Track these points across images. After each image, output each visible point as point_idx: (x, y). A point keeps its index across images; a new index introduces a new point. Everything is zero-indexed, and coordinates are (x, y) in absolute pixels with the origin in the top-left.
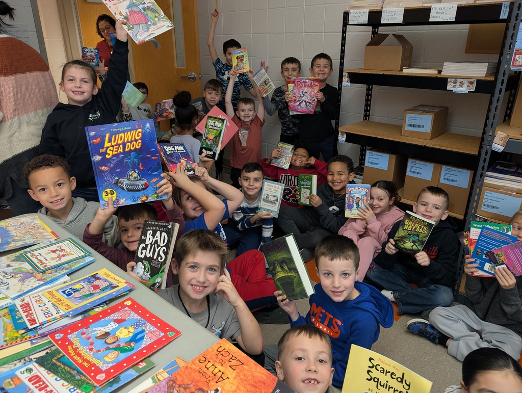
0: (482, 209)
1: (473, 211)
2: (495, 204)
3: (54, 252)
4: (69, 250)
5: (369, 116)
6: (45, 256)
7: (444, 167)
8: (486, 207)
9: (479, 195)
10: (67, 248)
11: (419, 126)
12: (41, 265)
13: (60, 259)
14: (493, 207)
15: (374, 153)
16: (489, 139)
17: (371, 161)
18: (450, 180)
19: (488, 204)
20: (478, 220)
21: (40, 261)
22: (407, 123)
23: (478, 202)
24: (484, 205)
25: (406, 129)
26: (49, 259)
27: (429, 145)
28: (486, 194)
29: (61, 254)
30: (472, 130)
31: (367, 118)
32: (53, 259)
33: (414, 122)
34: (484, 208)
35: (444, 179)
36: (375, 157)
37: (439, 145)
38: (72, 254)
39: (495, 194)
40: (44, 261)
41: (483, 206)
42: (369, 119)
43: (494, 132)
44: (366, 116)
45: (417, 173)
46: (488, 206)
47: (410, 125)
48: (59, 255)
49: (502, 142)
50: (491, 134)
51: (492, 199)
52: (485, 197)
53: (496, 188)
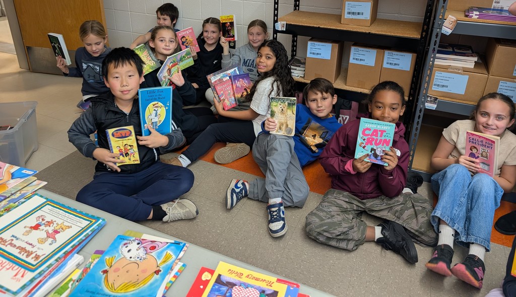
0: (433, 89)
1: (424, 92)
2: (444, 83)
3: (36, 227)
4: (60, 221)
5: (298, 6)
6: (26, 238)
7: (387, 52)
8: (436, 87)
9: (430, 76)
10: (54, 219)
11: (359, 14)
12: (27, 256)
13: (55, 239)
14: (443, 86)
15: (316, 43)
16: (440, 23)
17: (313, 52)
18: (392, 64)
19: (438, 83)
20: (429, 99)
21: (22, 249)
22: (346, 11)
23: (428, 83)
24: (435, 85)
25: (346, 17)
26: (35, 243)
27: (373, 32)
28: (436, 74)
29: (50, 229)
30: (396, 15)
31: (297, 8)
32: (42, 241)
33: (353, 10)
34: (434, 88)
35: (387, 63)
36: (317, 47)
37: (382, 31)
38: (69, 227)
39: (444, 74)
40: (29, 248)
41: (433, 86)
42: (298, 9)
43: (443, 16)
44: (296, 6)
45: (361, 60)
46: (438, 85)
47: (349, 13)
48: (47, 232)
49: (451, 25)
50: (441, 17)
51: (442, 78)
52: (435, 77)
53: (445, 69)
